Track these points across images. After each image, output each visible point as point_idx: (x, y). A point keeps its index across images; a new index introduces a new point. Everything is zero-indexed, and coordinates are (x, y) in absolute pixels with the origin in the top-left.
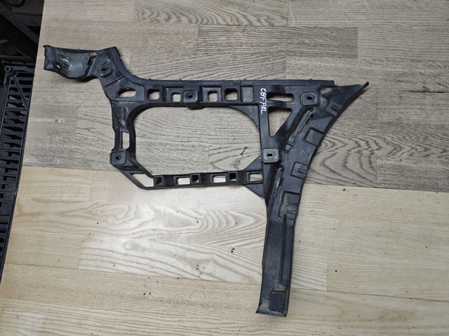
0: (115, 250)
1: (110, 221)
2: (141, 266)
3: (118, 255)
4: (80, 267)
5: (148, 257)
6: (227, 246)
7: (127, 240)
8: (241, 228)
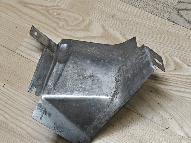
1: (61, 24)
4: (17, 51)
8: (178, 75)
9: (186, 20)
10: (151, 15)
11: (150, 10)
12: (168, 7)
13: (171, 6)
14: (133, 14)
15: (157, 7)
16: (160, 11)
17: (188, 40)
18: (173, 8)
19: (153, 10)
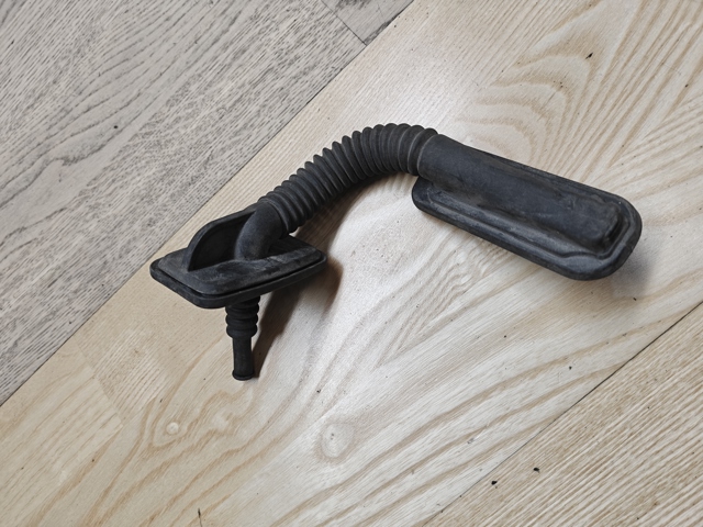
0: (309, 494)
1: (219, 421)
2: (433, 469)
3: (332, 503)
5: (424, 419)
6: (639, 141)
7: (316, 428)
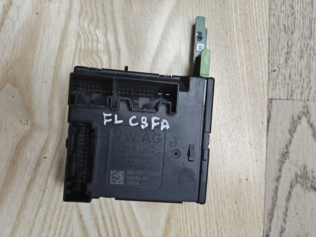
9: (287, 147)
10: (266, 55)
11: (276, 43)
12: (305, 85)
13: (308, 90)
14: (247, 7)
15: (293, 54)
16: (284, 71)
17: (237, 181)
18: (306, 97)
19: (280, 49)
